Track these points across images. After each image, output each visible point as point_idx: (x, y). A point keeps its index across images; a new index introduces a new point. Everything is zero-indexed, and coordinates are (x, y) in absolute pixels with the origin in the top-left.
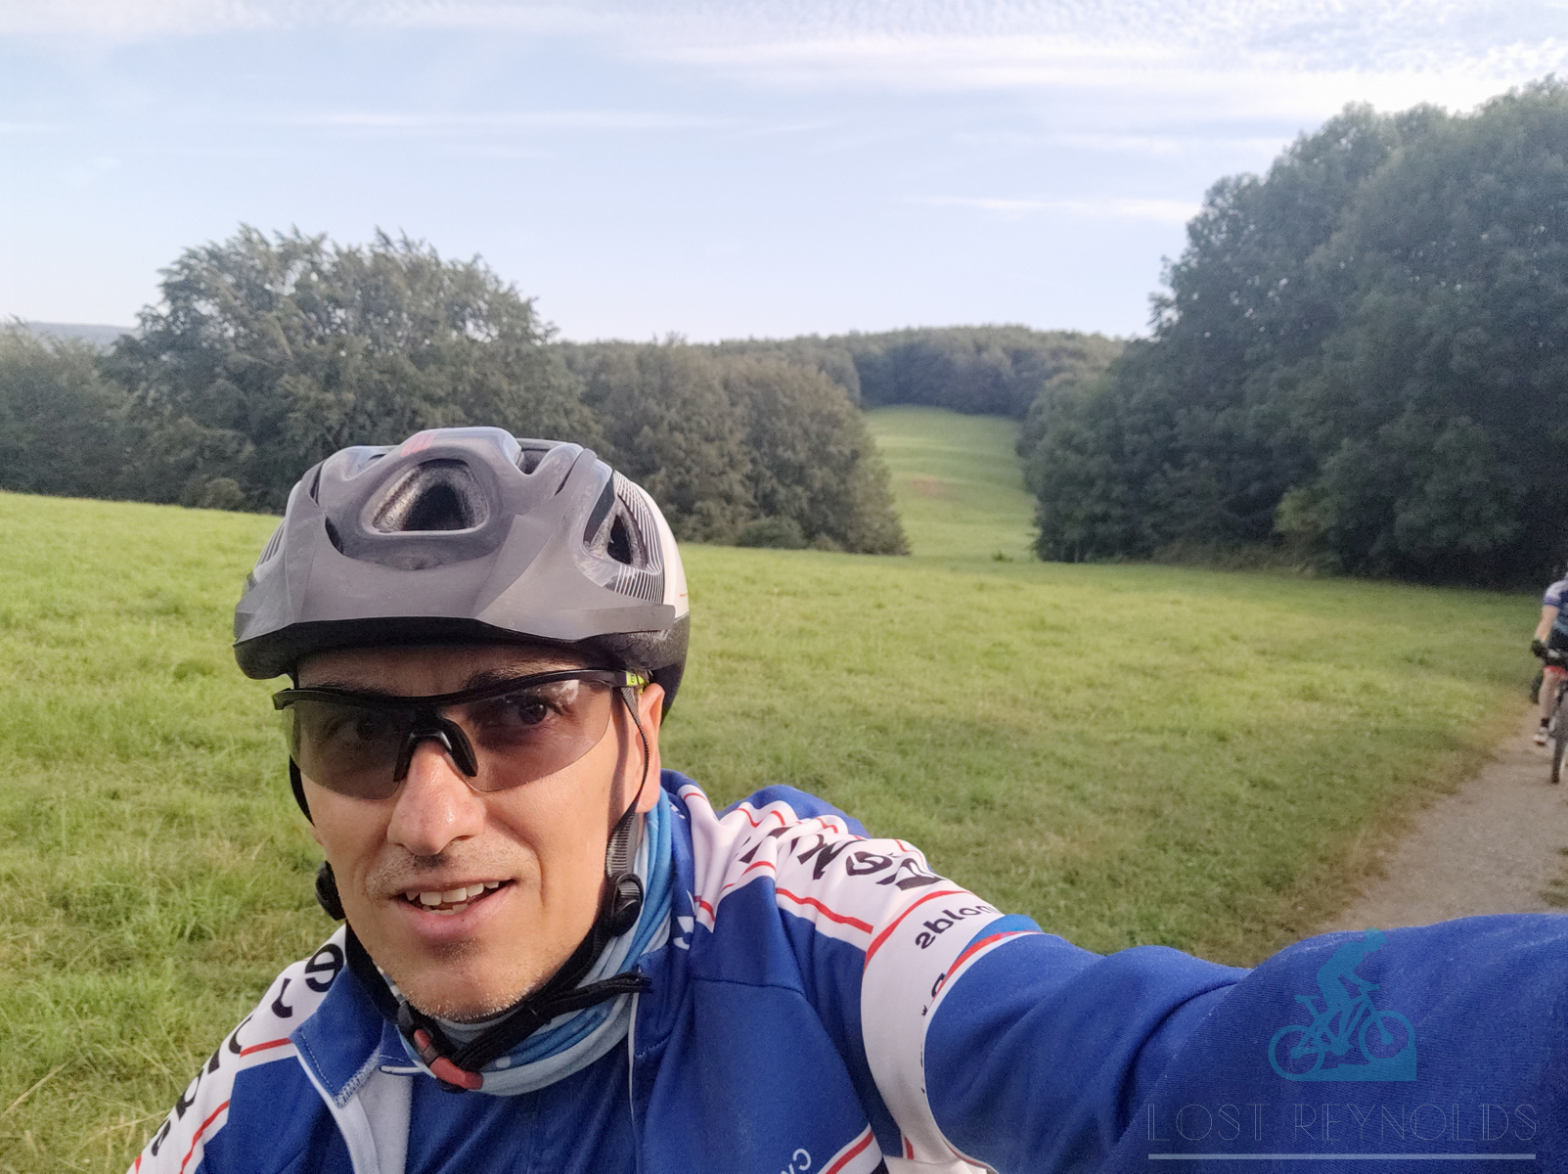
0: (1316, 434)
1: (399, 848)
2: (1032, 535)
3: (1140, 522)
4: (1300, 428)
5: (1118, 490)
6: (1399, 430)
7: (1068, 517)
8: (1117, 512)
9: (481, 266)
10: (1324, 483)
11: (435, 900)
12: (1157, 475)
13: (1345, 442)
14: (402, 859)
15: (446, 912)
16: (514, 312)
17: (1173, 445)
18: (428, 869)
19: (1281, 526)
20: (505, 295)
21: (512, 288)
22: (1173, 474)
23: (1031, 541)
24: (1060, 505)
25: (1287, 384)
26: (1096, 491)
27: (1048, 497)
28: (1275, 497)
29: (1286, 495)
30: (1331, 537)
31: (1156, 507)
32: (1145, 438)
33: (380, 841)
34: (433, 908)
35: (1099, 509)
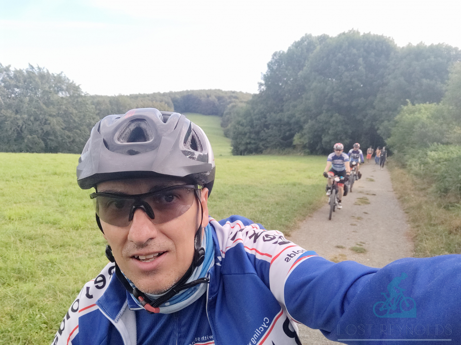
0: (302, 119)
1: (132, 242)
2: (231, 149)
3: (259, 144)
4: (298, 118)
5: (253, 136)
6: (322, 117)
7: (240, 144)
8: (253, 141)
9: (63, 75)
10: (305, 131)
11: (144, 258)
12: (262, 131)
13: (309, 121)
14: (133, 245)
15: (147, 261)
16: (75, 89)
17: (266, 123)
18: (141, 248)
19: (295, 143)
20: (71, 83)
21: (73, 82)
22: (267, 131)
23: (230, 150)
24: (238, 140)
25: (295, 106)
26: (247, 136)
27: (235, 138)
28: (292, 136)
29: (295, 135)
30: (307, 145)
31: (263, 140)
32: (259, 122)
33: (125, 240)
34: (143, 260)
35: (248, 141)
